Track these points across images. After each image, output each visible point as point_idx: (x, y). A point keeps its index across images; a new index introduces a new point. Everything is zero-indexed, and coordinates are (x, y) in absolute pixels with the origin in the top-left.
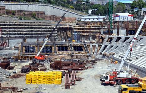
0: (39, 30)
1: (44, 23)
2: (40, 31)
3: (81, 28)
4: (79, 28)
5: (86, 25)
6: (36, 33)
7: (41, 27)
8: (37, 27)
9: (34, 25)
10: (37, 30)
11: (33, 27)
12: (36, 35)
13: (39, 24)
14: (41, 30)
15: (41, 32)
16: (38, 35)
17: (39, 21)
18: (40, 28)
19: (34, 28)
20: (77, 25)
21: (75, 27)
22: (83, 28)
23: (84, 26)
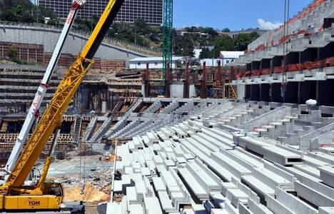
0: (21, 87)
1: (36, 71)
2: (25, 91)
3: (125, 84)
4: (121, 84)
5: (137, 77)
6: (14, 95)
7: (27, 80)
8: (16, 80)
9: (8, 76)
10: (16, 87)
11: (6, 80)
12: (13, 101)
13: (22, 73)
14: (26, 88)
15: (26, 94)
16: (19, 100)
17: (23, 67)
18: (25, 84)
19: (8, 83)
20: (117, 79)
21: (112, 83)
22: (130, 84)
23: (132, 79)
